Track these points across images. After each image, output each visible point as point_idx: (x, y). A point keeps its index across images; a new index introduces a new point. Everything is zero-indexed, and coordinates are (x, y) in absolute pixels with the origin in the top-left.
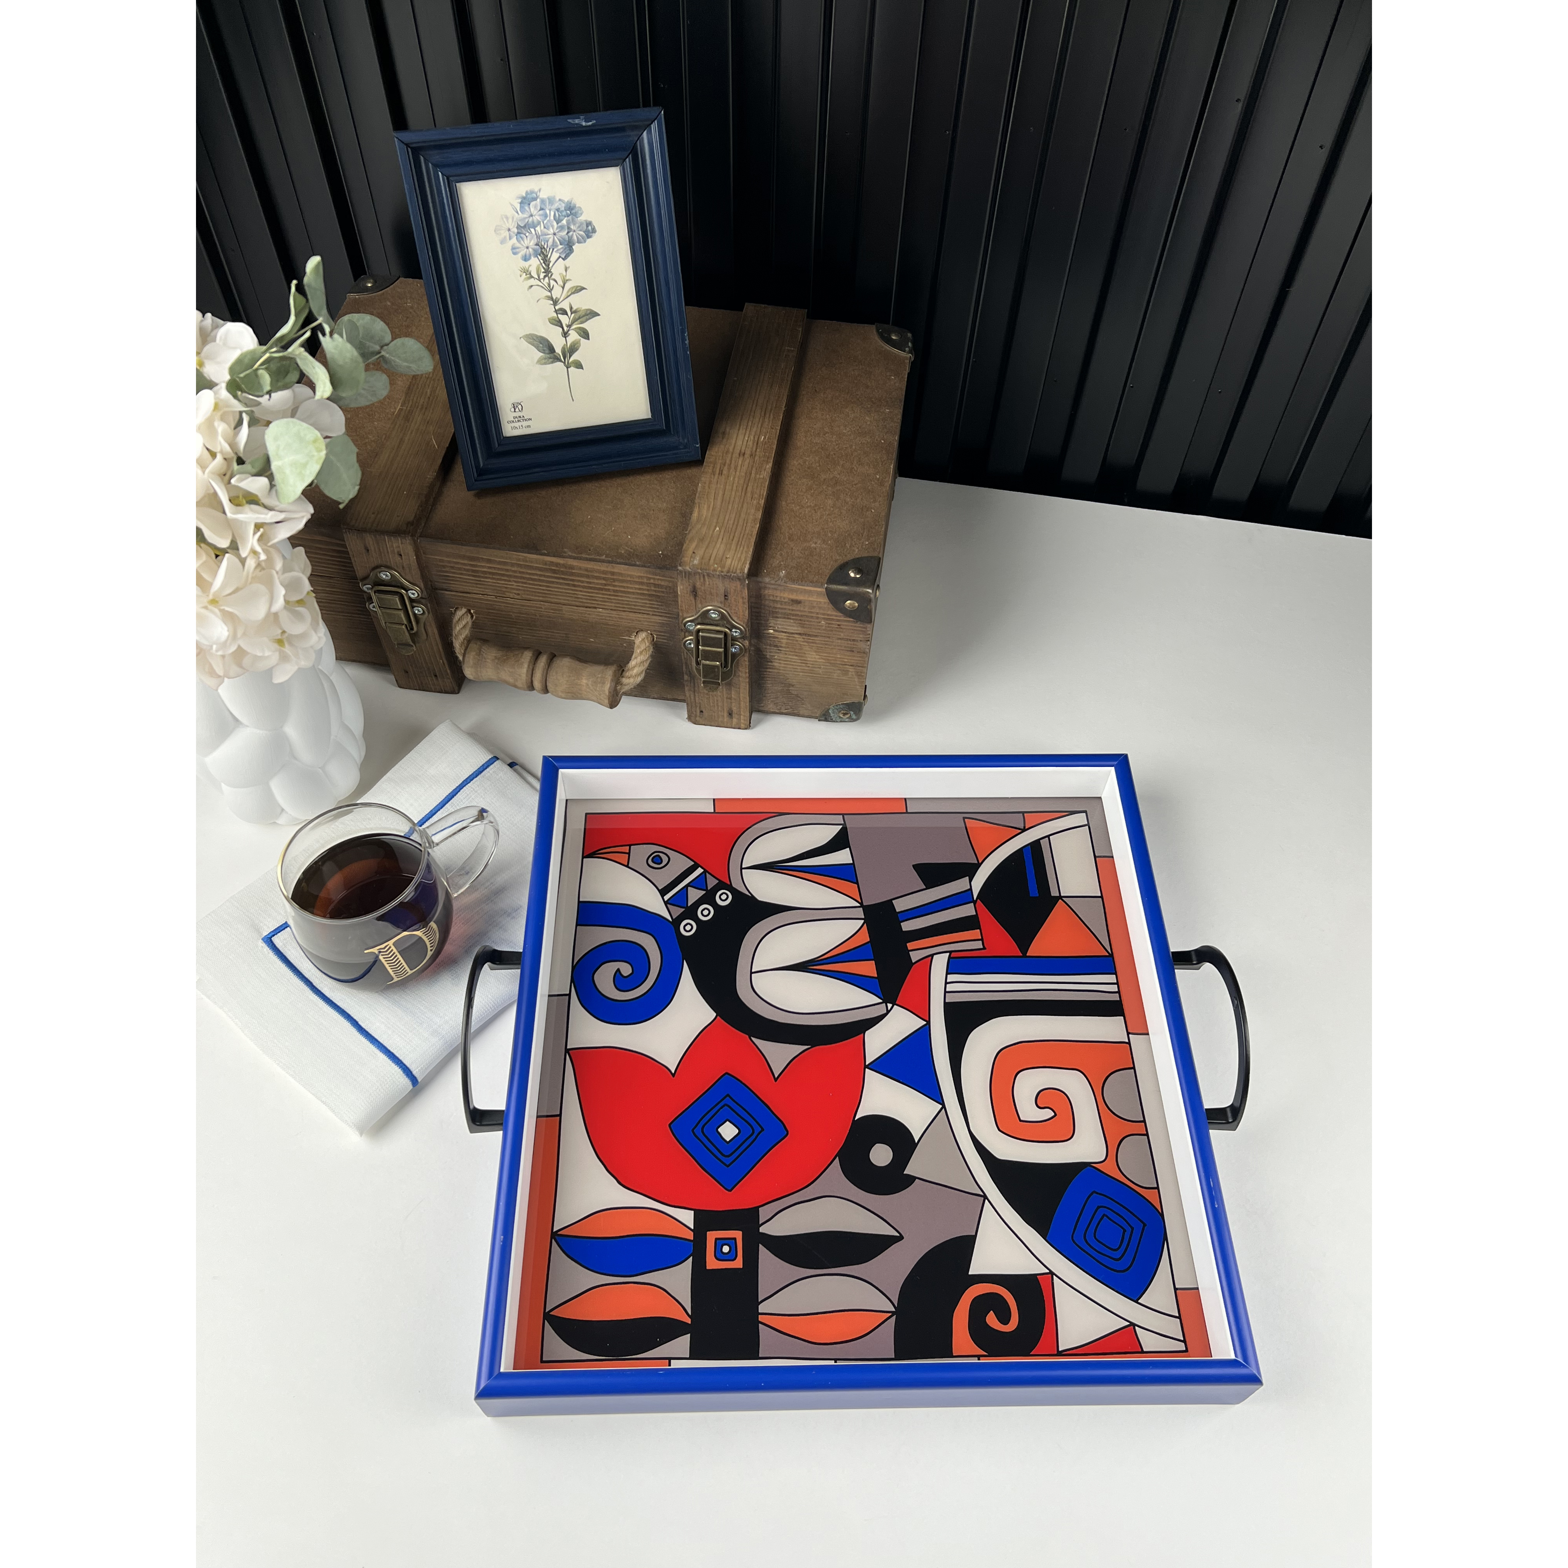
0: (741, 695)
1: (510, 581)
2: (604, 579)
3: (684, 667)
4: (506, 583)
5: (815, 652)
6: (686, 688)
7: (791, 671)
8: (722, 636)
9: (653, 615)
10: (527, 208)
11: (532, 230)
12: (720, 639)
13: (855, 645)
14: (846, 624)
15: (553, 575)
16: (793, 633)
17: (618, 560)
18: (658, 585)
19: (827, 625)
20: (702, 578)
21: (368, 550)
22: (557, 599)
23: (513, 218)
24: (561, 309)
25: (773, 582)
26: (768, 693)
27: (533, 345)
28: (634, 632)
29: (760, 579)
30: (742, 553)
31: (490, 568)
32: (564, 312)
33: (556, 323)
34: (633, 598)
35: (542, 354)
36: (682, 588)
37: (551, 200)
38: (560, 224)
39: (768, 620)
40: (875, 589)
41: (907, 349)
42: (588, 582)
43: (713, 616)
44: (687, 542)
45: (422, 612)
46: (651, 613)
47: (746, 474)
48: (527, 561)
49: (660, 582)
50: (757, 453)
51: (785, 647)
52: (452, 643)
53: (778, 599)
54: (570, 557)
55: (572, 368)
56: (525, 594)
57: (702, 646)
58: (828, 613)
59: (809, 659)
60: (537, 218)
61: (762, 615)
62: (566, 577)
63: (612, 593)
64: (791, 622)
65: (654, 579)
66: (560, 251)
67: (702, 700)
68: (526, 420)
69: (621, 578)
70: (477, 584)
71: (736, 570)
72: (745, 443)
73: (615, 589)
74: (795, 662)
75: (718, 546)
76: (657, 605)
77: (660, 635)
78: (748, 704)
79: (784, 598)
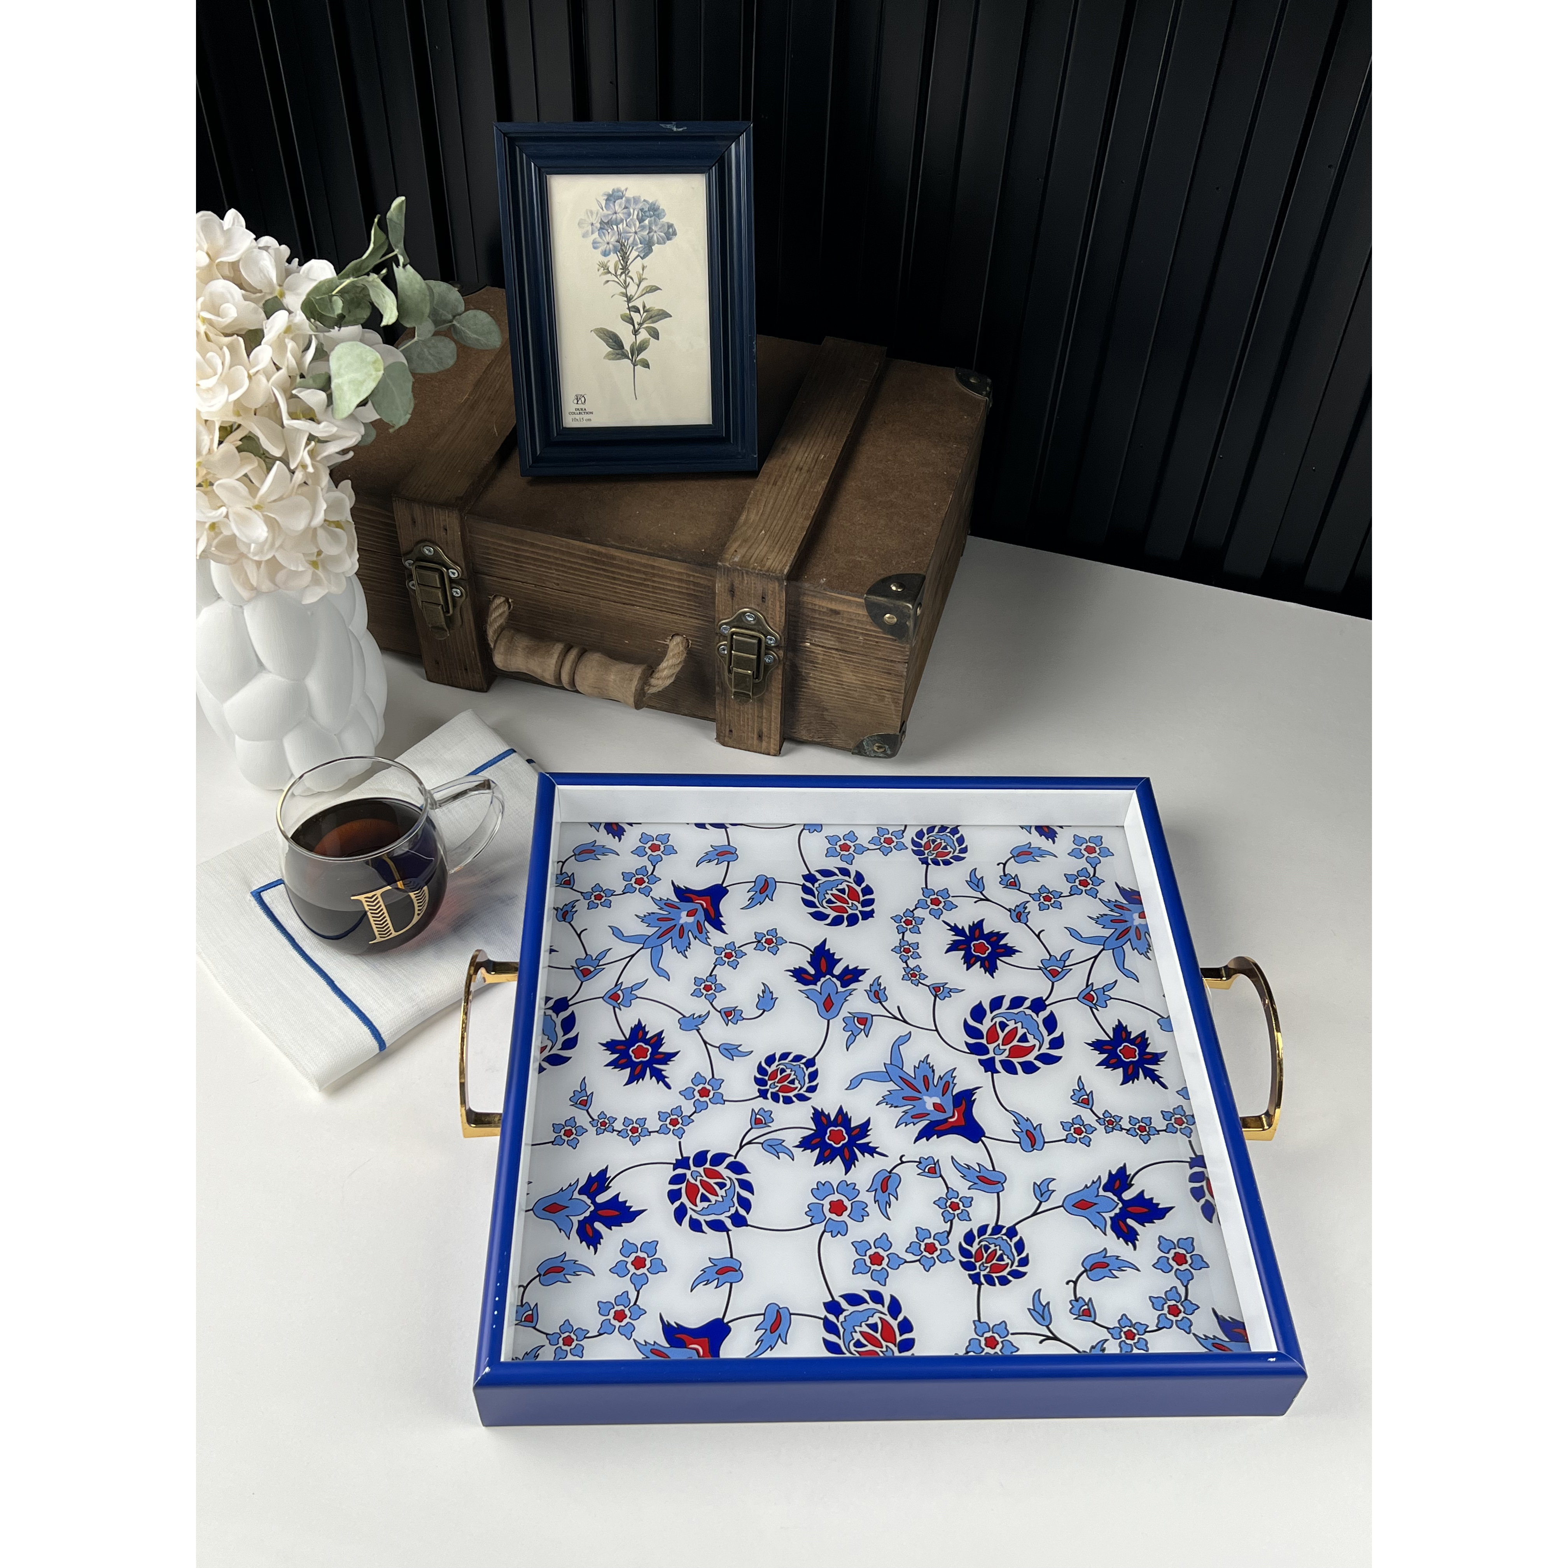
0: (773, 714)
1: (550, 569)
2: (644, 573)
3: (717, 677)
4: (547, 570)
5: (852, 671)
6: (717, 702)
7: (826, 692)
8: (755, 641)
9: (690, 617)
10: (612, 205)
11: (615, 227)
12: (754, 644)
13: (893, 666)
14: (884, 641)
15: (594, 565)
16: (829, 648)
17: (660, 553)
18: (696, 583)
19: (865, 642)
20: (741, 577)
21: (415, 523)
22: (593, 592)
23: (597, 214)
24: (634, 307)
25: (812, 588)
26: (801, 718)
27: (603, 339)
28: (669, 635)
29: (799, 584)
30: (784, 556)
31: (533, 552)
32: (637, 310)
33: (628, 320)
34: (672, 597)
35: (611, 349)
36: (720, 586)
37: (636, 200)
38: (642, 224)
39: (806, 631)
40: (915, 607)
41: (984, 393)
42: (627, 576)
43: (749, 619)
44: (731, 541)
45: (459, 595)
46: (688, 615)
47: (800, 486)
48: (569, 548)
49: (698, 581)
50: (815, 470)
51: (821, 664)
52: (486, 631)
53: (817, 608)
54: (612, 546)
55: (639, 366)
56: (564, 584)
57: (734, 651)
58: (868, 627)
59: (844, 680)
60: (621, 216)
61: (799, 624)
62: (607, 568)
63: (651, 590)
64: (828, 636)
65: (694, 576)
66: (639, 250)
67: (732, 717)
68: (587, 413)
69: (661, 573)
70: (518, 570)
71: (776, 570)
72: (804, 459)
73: (655, 584)
74: (830, 682)
75: (761, 547)
76: (695, 606)
77: (697, 641)
78: (779, 726)
79: (823, 607)
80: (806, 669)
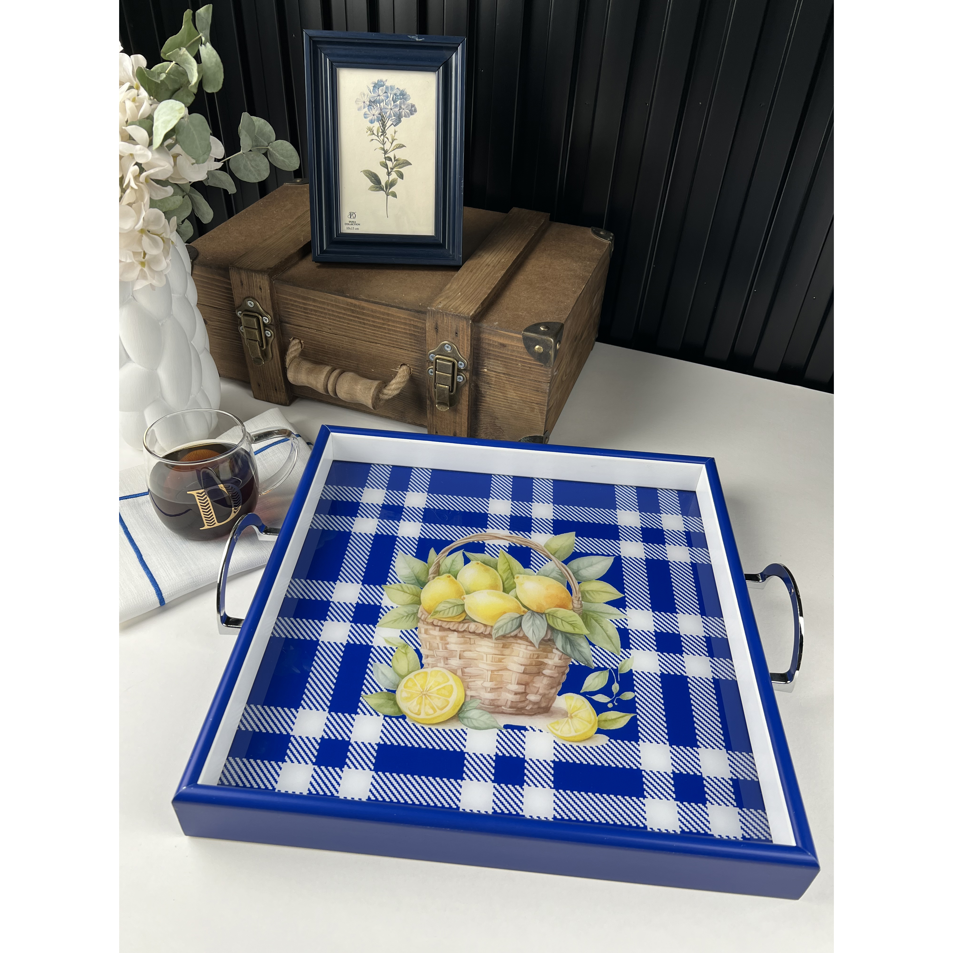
0: (463, 421)
2: (383, 319)
3: (427, 392)
4: (324, 319)
6: (428, 412)
7: (497, 405)
9: (411, 351)
10: (377, 90)
11: (378, 105)
12: (450, 366)
13: (539, 385)
14: (535, 367)
15: (351, 314)
16: (499, 373)
17: (394, 305)
18: (416, 326)
19: (522, 367)
20: (442, 317)
21: (242, 284)
22: (353, 334)
23: (368, 95)
24: (389, 157)
25: (489, 328)
26: (481, 424)
27: (368, 177)
28: (399, 365)
30: (471, 306)
31: (314, 306)
32: (390, 159)
33: (384, 166)
34: (400, 336)
35: (373, 184)
36: (429, 325)
37: (392, 88)
38: (395, 104)
39: (484, 360)
40: (555, 341)
41: (609, 239)
42: (373, 321)
43: (448, 349)
44: (438, 298)
45: (270, 335)
46: (410, 349)
47: (488, 273)
48: (336, 302)
49: (416, 324)
50: (498, 266)
51: (494, 385)
52: (286, 358)
53: (491, 343)
54: (363, 300)
55: (390, 196)
56: (334, 329)
57: (437, 372)
58: (523, 357)
59: (508, 396)
60: (382, 97)
61: (480, 355)
62: (360, 316)
63: (387, 331)
64: (498, 363)
65: (413, 320)
66: (393, 120)
67: (437, 422)
68: (356, 224)
69: (393, 319)
70: (306, 319)
72: (491, 261)
73: (389, 328)
74: (500, 398)
75: (457, 301)
76: (415, 343)
77: (415, 369)
79: (495, 342)
80: (484, 388)
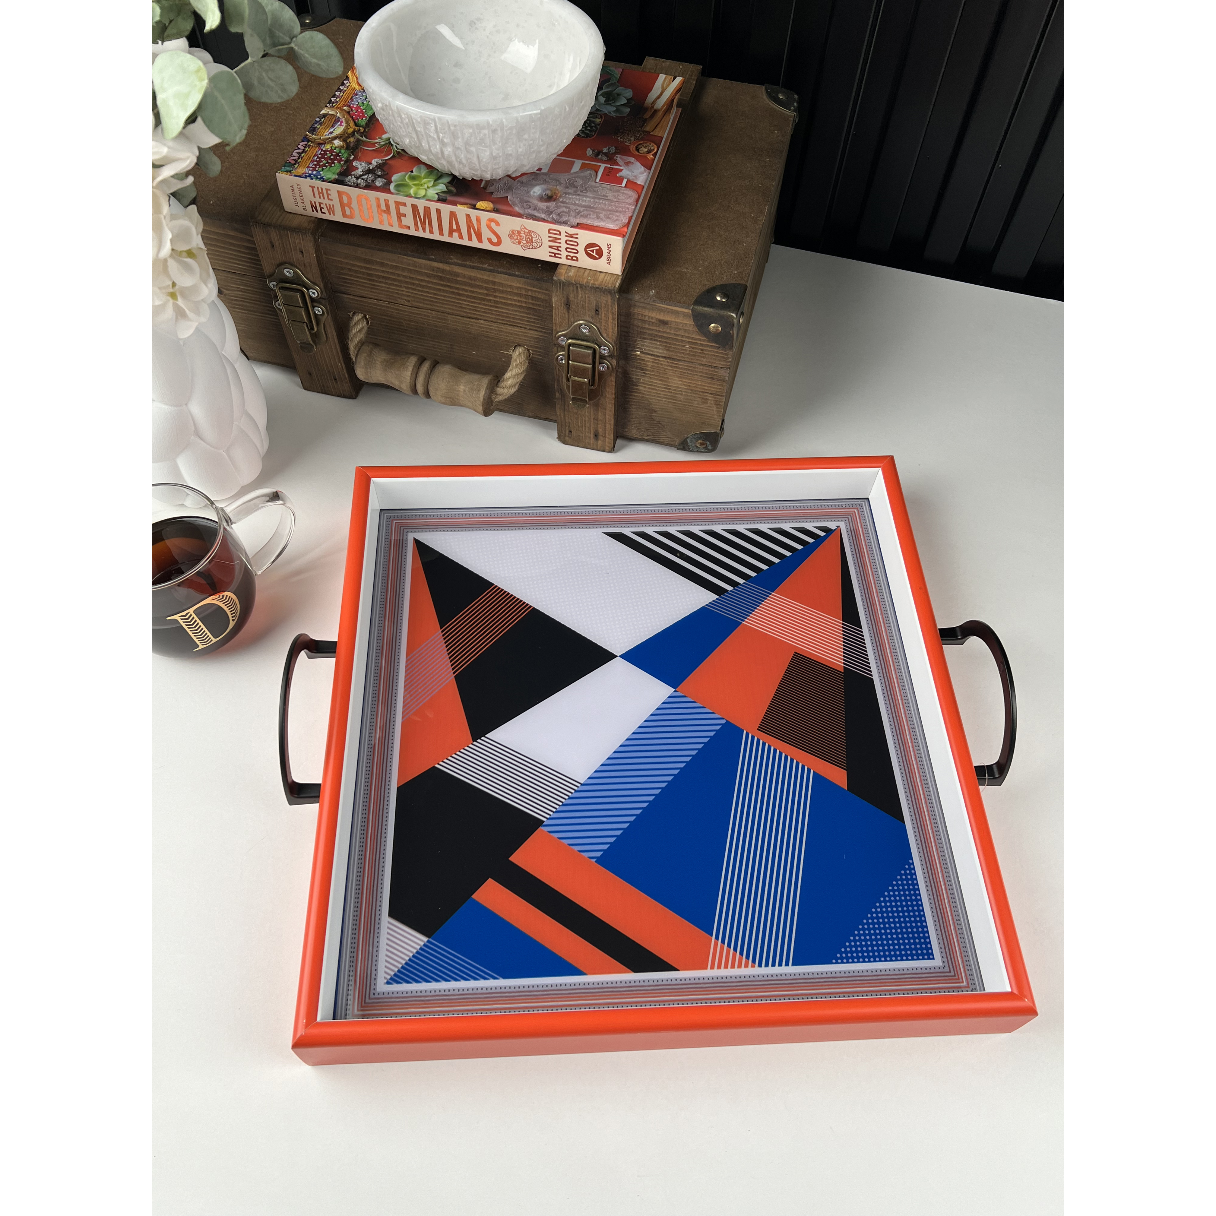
0: (607, 416)
1: (401, 287)
2: (486, 288)
4: (398, 288)
5: (679, 377)
6: (557, 406)
7: (655, 396)
8: (590, 352)
9: (530, 329)
12: (589, 354)
13: (716, 372)
14: (708, 349)
16: (658, 356)
18: (535, 297)
19: (691, 349)
20: (575, 290)
21: (273, 246)
22: (443, 307)
25: (642, 300)
26: (632, 418)
28: (512, 346)
29: (629, 296)
34: (513, 310)
36: (556, 300)
39: (636, 341)
40: (738, 316)
41: (792, 108)
42: (471, 291)
43: (584, 331)
45: (321, 313)
46: (528, 327)
48: (416, 267)
49: (536, 295)
51: (650, 371)
52: (348, 345)
53: (647, 319)
54: (455, 264)
56: (414, 301)
57: (571, 361)
58: (693, 336)
59: (671, 385)
61: (630, 334)
62: (452, 285)
63: (493, 304)
64: (656, 344)
67: (571, 419)
71: (608, 285)
73: (496, 299)
74: (658, 387)
77: (536, 351)
78: (612, 427)
79: (652, 318)
